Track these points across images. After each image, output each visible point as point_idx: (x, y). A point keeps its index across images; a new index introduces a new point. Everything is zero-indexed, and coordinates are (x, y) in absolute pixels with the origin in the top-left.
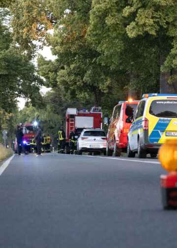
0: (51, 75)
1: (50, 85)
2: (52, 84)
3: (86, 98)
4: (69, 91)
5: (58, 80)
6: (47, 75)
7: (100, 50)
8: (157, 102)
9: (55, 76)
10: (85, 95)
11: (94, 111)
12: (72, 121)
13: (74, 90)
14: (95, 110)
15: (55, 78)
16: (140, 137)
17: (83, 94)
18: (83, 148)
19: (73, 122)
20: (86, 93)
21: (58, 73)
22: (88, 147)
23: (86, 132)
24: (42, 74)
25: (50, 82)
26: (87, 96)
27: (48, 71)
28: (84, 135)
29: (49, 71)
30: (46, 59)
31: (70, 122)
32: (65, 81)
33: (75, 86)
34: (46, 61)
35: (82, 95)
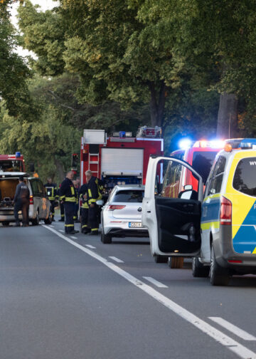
0: (50, 46)
1: (48, 69)
2: (54, 68)
3: (129, 100)
4: (92, 84)
5: (65, 59)
6: (40, 47)
7: (144, 17)
8: (252, 163)
9: (59, 48)
10: (127, 93)
11: (143, 136)
12: (94, 158)
13: (102, 80)
14: (146, 134)
15: (60, 54)
16: (215, 238)
17: (123, 91)
18: (113, 229)
19: (97, 162)
20: (130, 89)
21: (66, 44)
22: (126, 227)
23: (119, 193)
24: (30, 44)
25: (49, 64)
26: (133, 95)
27: (44, 38)
28: (116, 200)
29: (46, 37)
30: (38, 10)
31: (90, 162)
32: (83, 62)
33: (106, 73)
34: (39, 15)
35: (122, 94)
